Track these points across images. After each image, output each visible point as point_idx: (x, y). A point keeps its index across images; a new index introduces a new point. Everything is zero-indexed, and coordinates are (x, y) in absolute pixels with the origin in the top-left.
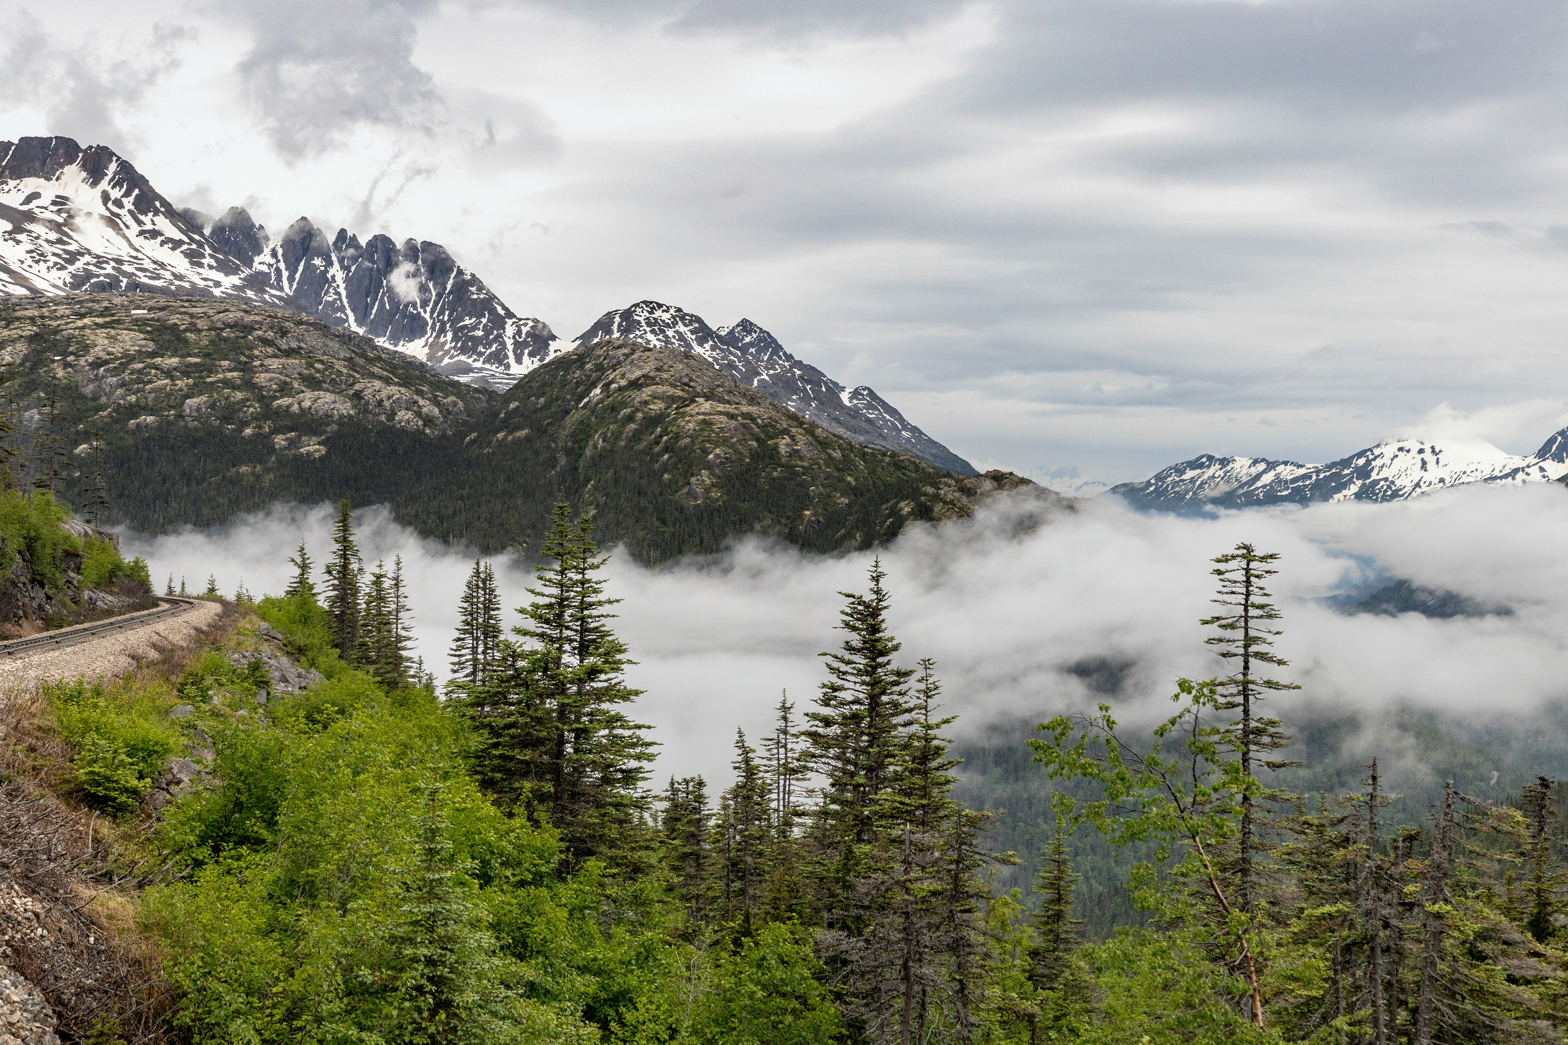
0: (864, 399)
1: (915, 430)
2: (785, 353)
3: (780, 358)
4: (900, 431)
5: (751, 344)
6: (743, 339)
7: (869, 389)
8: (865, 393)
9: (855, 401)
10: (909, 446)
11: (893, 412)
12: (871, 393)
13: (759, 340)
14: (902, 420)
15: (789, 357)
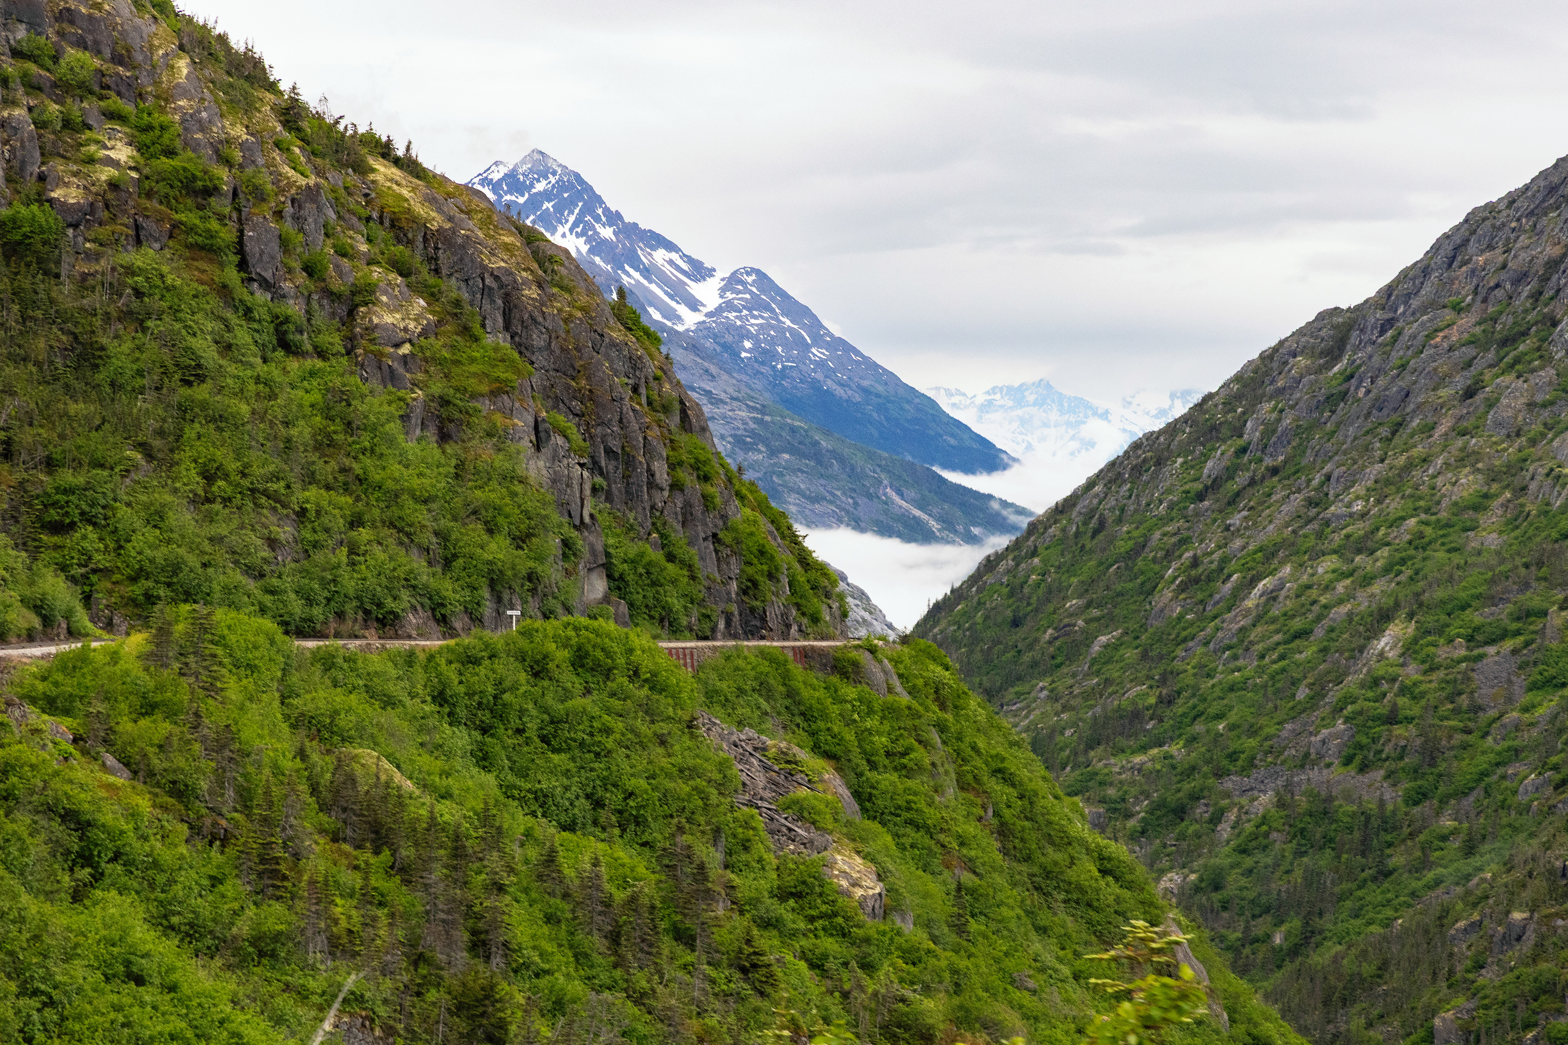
0: (746, 291)
1: (840, 345)
2: (607, 210)
3: (598, 219)
4: (807, 347)
5: (546, 195)
6: (532, 186)
7: (758, 272)
8: (750, 279)
9: (729, 295)
10: (819, 376)
11: (799, 312)
12: (762, 277)
13: (561, 186)
14: (815, 325)
15: (614, 218)
